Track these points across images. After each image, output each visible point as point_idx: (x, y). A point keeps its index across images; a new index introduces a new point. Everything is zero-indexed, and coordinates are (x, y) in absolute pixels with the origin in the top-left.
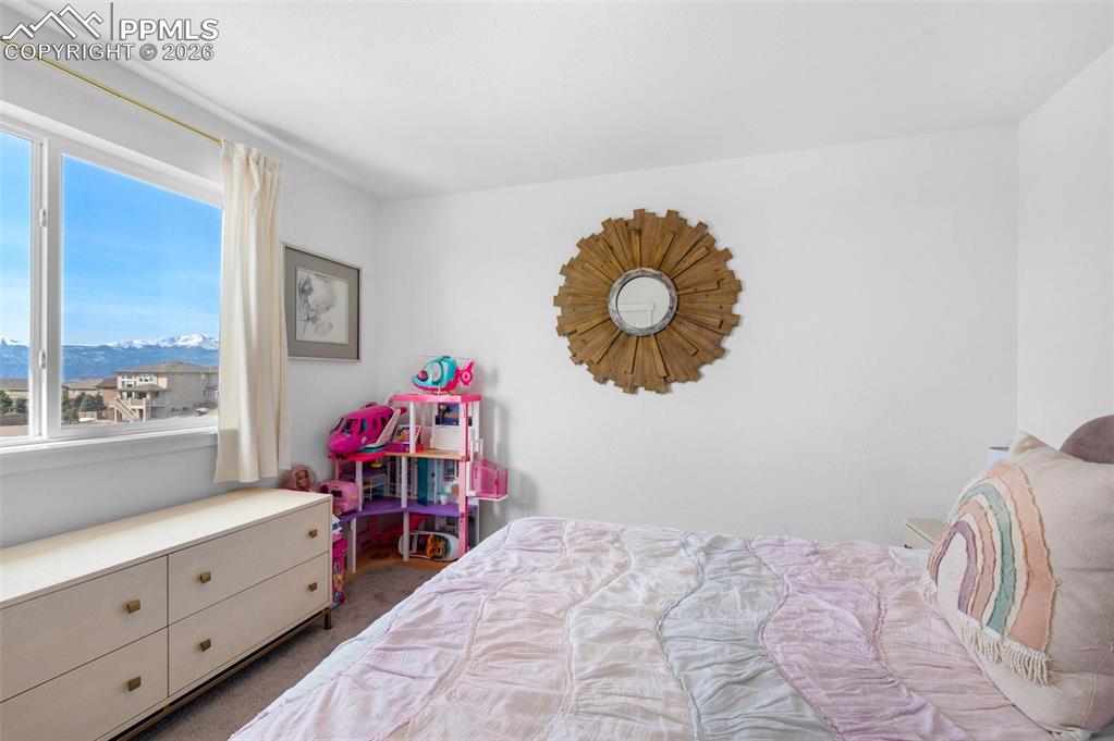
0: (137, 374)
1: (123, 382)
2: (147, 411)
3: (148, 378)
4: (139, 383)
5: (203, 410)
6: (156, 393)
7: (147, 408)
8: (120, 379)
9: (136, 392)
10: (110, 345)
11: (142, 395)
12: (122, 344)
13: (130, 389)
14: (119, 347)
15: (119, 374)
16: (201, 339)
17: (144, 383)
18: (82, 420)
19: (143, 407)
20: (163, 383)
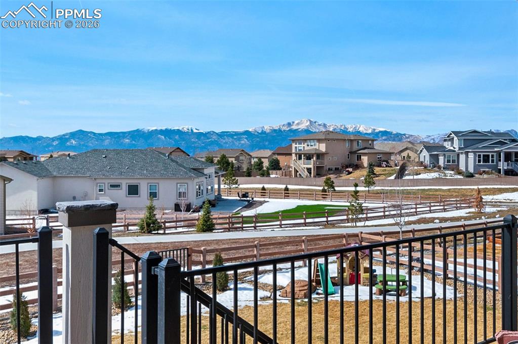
0: (305, 141)
1: (296, 147)
2: (314, 170)
3: (313, 144)
4: (307, 148)
5: (350, 170)
6: (320, 156)
7: (314, 167)
8: (294, 145)
9: (305, 155)
10: (250, 130)
11: (309, 157)
12: (257, 129)
13: (301, 152)
14: (256, 131)
15: (293, 141)
16: (308, 123)
17: (310, 148)
18: (271, 176)
19: (311, 166)
20: (322, 147)
